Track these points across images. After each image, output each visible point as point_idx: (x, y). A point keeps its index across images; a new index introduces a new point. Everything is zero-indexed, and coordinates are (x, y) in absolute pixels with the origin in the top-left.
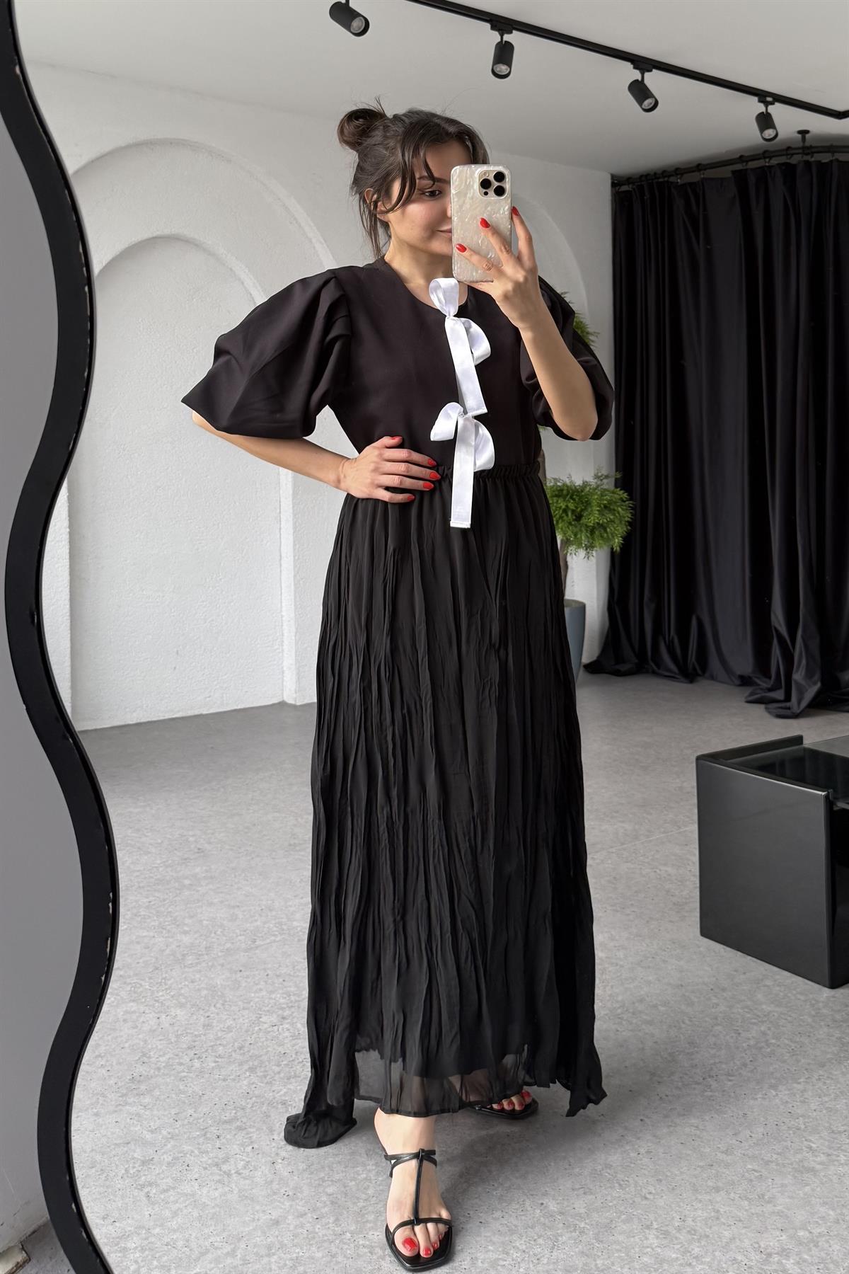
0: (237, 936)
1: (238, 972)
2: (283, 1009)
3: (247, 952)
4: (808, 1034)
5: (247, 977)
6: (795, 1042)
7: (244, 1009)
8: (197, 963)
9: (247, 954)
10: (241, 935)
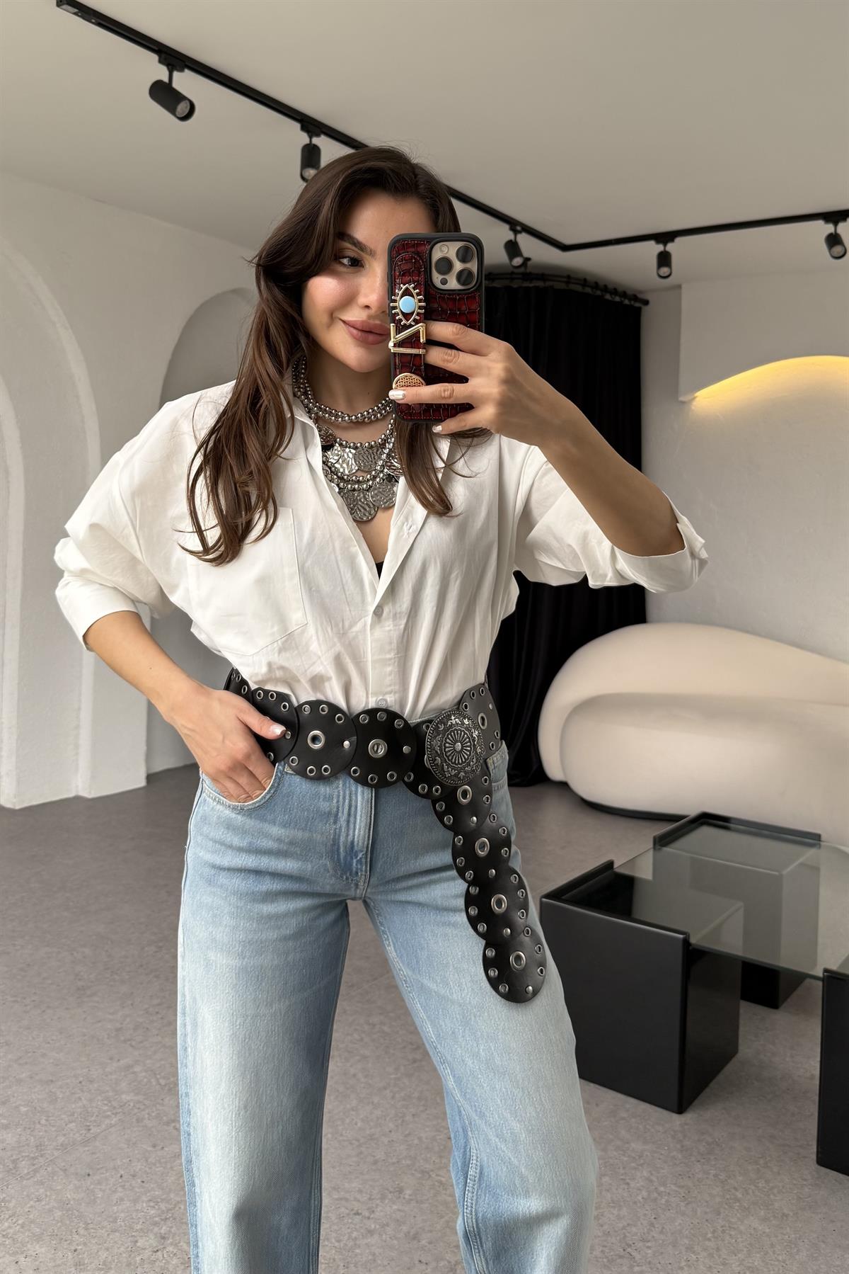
0: (66, 1125)
1: (87, 1176)
2: (156, 1224)
3: (85, 1146)
4: (687, 1175)
5: (99, 1183)
6: (683, 1187)
7: (114, 1231)
8: (36, 1171)
9: (87, 1149)
10: (70, 1122)
